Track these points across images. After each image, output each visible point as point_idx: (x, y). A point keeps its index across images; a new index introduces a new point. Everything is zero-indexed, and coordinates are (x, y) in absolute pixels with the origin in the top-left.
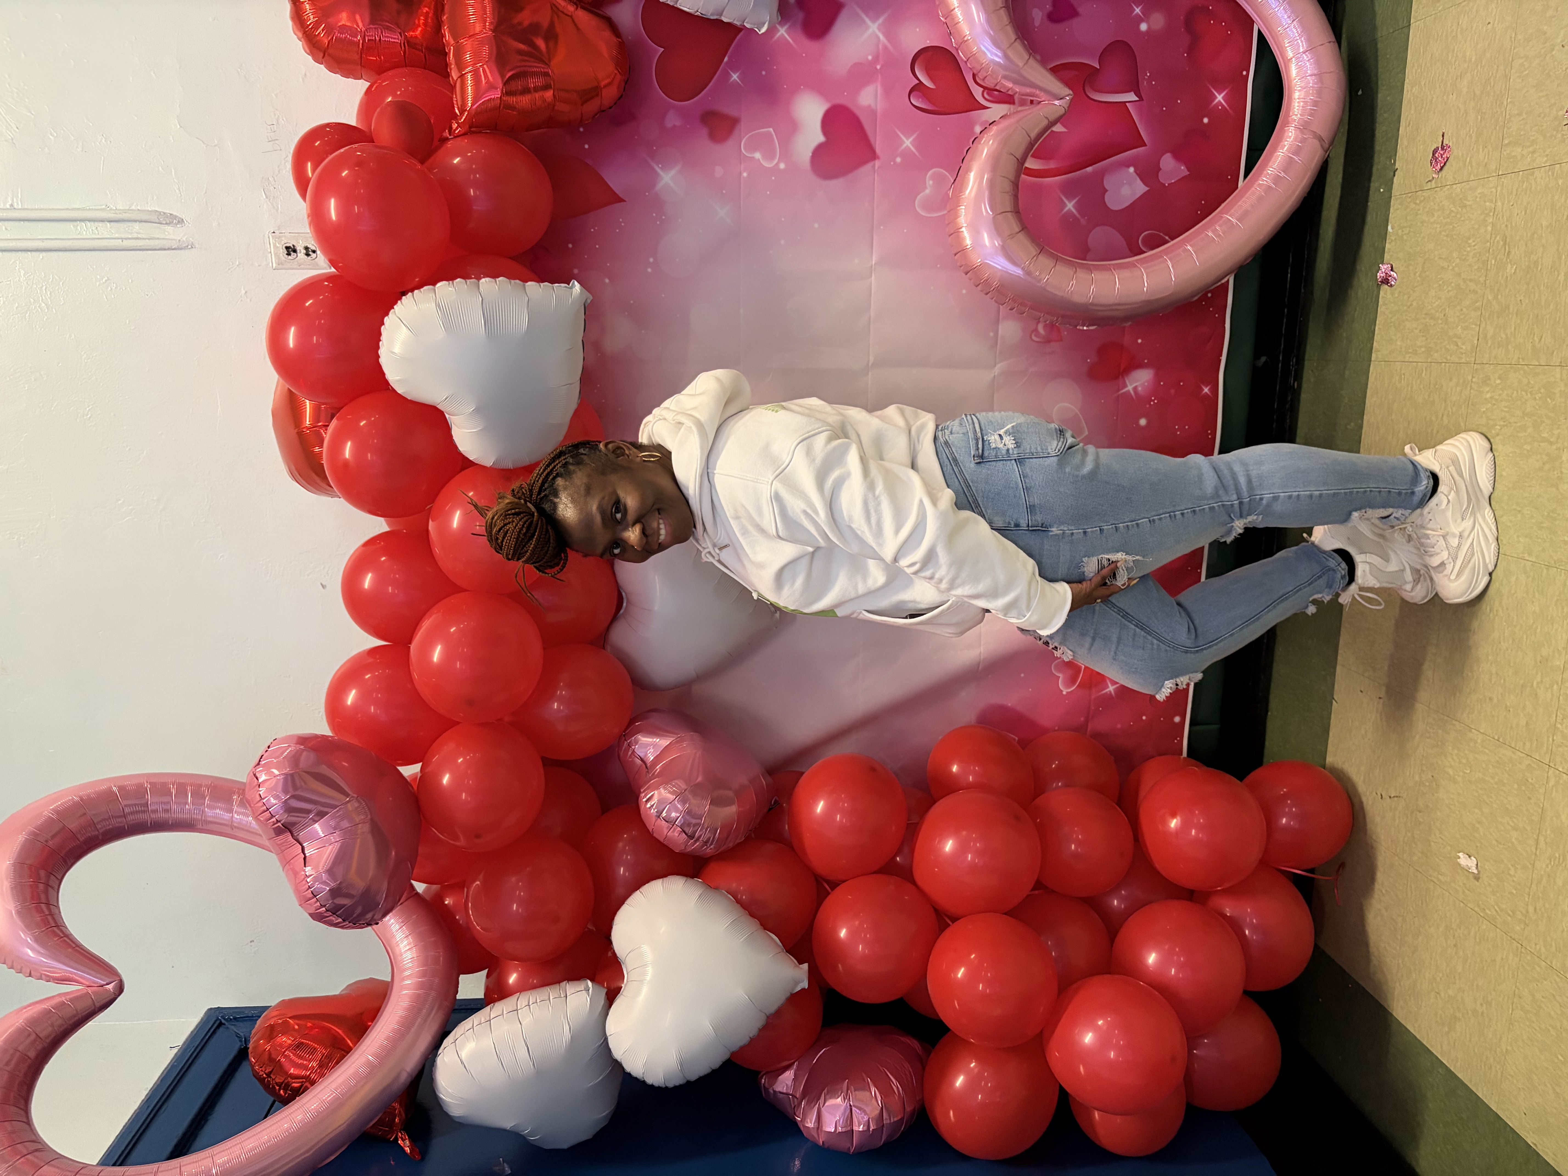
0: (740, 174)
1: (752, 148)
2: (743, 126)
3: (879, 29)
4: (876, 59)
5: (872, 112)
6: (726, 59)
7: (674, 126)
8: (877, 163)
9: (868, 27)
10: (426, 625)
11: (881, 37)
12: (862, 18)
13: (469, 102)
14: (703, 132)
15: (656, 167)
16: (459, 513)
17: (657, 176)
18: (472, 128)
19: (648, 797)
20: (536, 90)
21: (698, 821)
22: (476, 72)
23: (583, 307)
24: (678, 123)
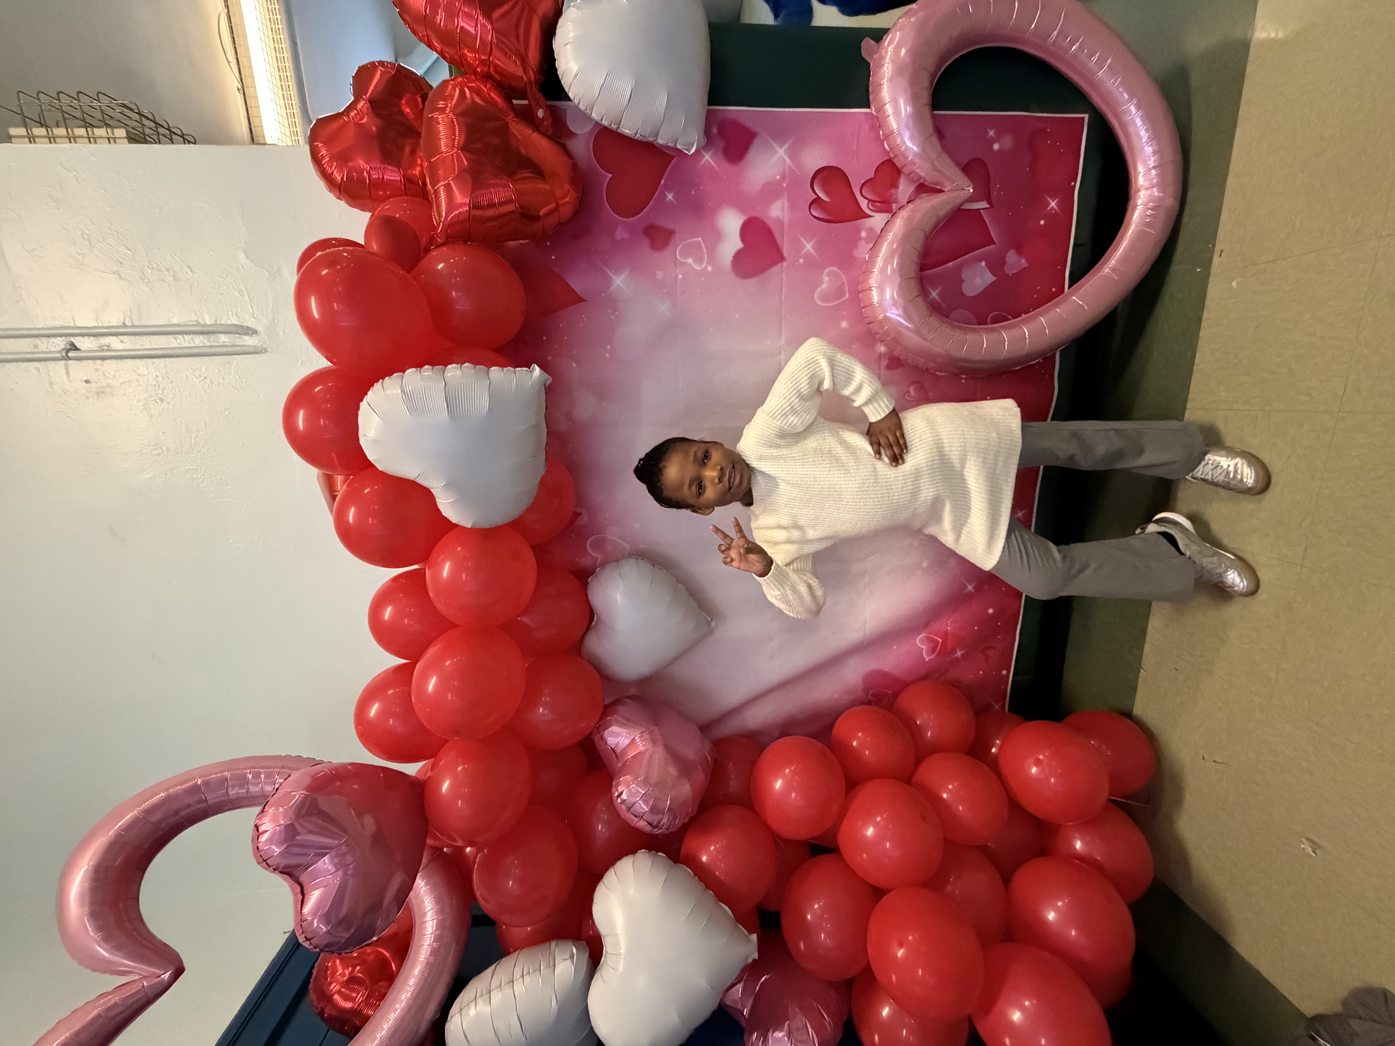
0: (677, 277)
1: (685, 254)
2: (677, 237)
3: (786, 153)
4: (783, 177)
5: (780, 222)
6: (662, 182)
7: (623, 238)
8: (785, 264)
9: (776, 152)
10: (431, 652)
11: (787, 159)
12: (772, 145)
13: (444, 213)
14: (646, 242)
15: (609, 273)
16: (448, 564)
17: (611, 280)
18: (448, 237)
19: (619, 792)
20: (501, 204)
21: (661, 816)
22: (448, 186)
23: (543, 388)
24: (626, 236)
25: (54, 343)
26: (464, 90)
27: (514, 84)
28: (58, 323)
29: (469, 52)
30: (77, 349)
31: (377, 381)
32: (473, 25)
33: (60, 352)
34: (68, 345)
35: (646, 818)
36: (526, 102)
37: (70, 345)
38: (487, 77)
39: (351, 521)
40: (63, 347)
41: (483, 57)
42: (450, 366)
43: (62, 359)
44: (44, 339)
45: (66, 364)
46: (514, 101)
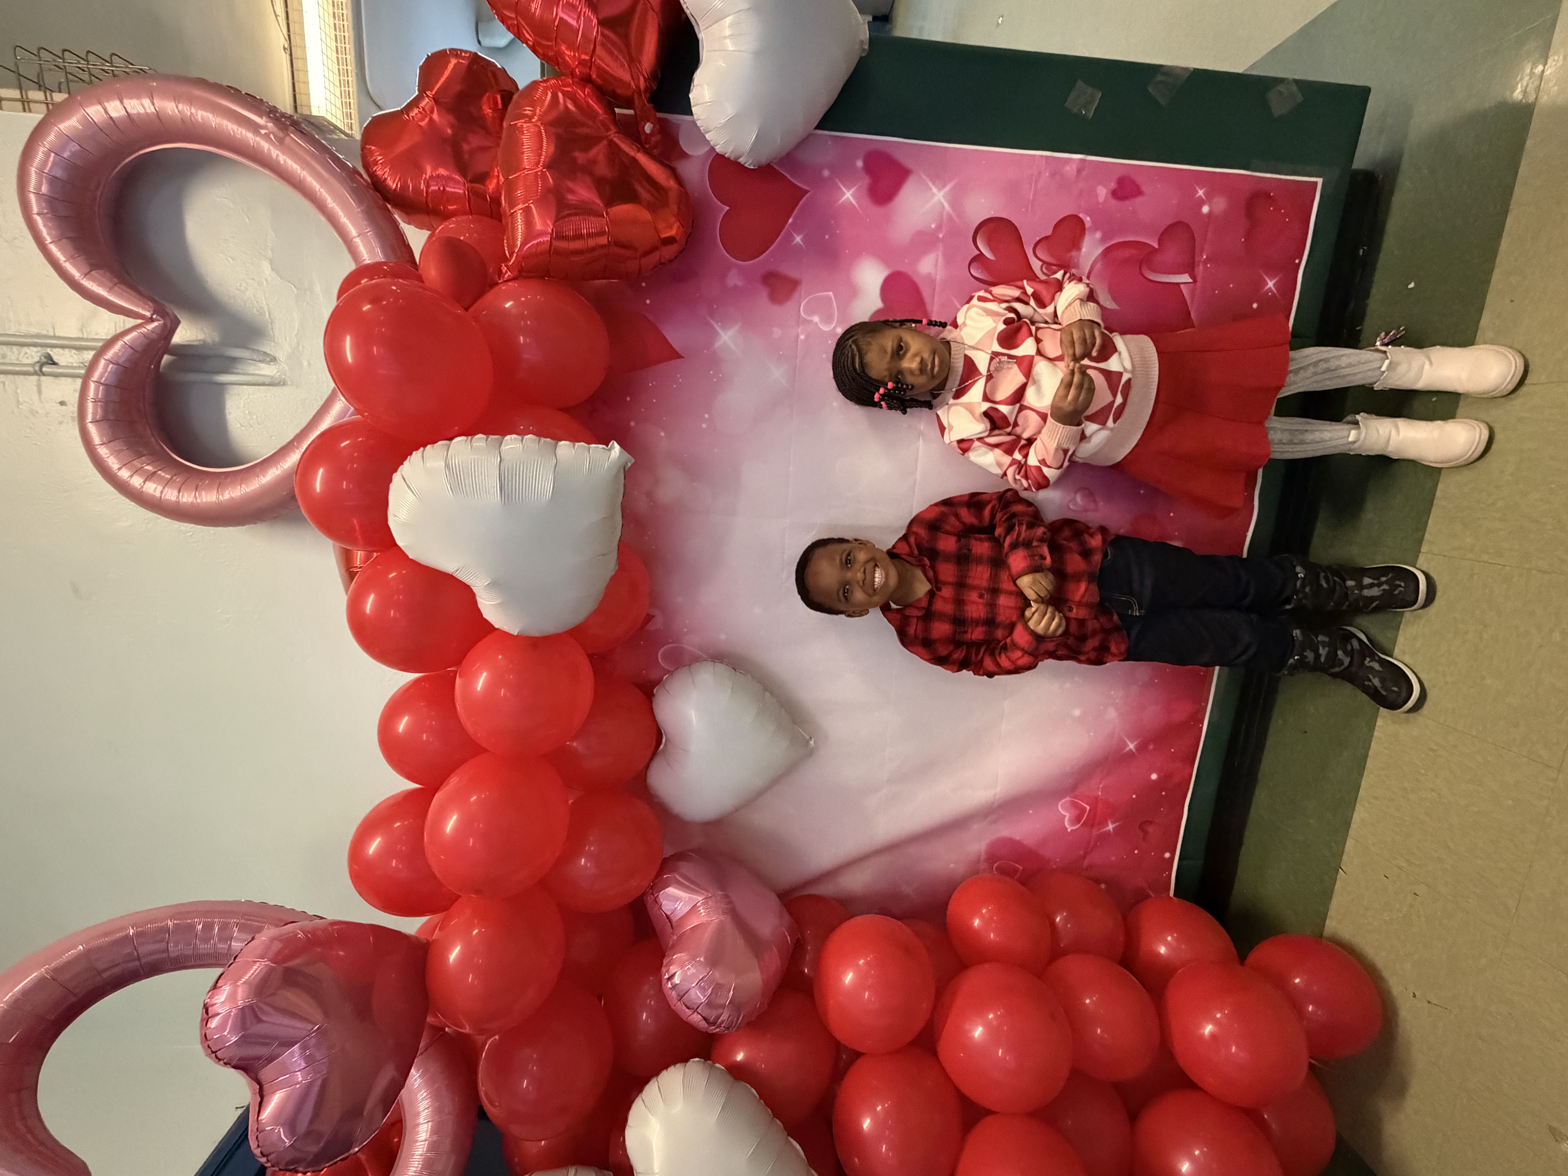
0: (798, 336)
1: (811, 311)
2: (802, 289)
3: (944, 196)
4: (939, 227)
5: (931, 280)
6: (790, 221)
7: (736, 287)
9: (933, 195)
10: (453, 782)
11: (946, 205)
12: (928, 186)
13: (519, 243)
14: (764, 293)
15: (715, 326)
16: (484, 675)
17: (715, 333)
18: (521, 271)
19: (671, 974)
20: (589, 235)
21: (721, 1011)
22: (527, 211)
23: (622, 471)
24: (740, 283)
25: (26, 353)
26: (558, 96)
27: (619, 91)
28: (34, 330)
29: (567, 49)
30: (54, 363)
31: (417, 449)
32: (576, 16)
33: (33, 365)
34: (43, 358)
35: (702, 1010)
36: (631, 112)
37: (45, 357)
38: (586, 80)
39: (368, 611)
40: (37, 359)
41: (583, 57)
42: (508, 437)
43: (35, 373)
44: (15, 348)
45: (39, 380)
46: (617, 110)
